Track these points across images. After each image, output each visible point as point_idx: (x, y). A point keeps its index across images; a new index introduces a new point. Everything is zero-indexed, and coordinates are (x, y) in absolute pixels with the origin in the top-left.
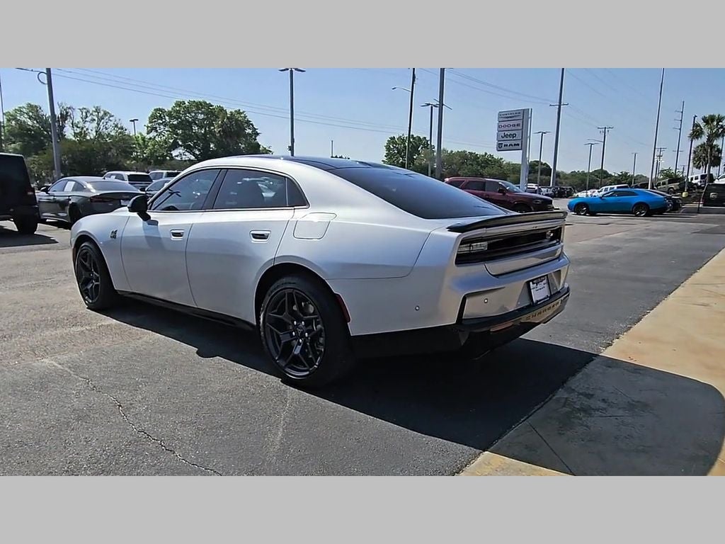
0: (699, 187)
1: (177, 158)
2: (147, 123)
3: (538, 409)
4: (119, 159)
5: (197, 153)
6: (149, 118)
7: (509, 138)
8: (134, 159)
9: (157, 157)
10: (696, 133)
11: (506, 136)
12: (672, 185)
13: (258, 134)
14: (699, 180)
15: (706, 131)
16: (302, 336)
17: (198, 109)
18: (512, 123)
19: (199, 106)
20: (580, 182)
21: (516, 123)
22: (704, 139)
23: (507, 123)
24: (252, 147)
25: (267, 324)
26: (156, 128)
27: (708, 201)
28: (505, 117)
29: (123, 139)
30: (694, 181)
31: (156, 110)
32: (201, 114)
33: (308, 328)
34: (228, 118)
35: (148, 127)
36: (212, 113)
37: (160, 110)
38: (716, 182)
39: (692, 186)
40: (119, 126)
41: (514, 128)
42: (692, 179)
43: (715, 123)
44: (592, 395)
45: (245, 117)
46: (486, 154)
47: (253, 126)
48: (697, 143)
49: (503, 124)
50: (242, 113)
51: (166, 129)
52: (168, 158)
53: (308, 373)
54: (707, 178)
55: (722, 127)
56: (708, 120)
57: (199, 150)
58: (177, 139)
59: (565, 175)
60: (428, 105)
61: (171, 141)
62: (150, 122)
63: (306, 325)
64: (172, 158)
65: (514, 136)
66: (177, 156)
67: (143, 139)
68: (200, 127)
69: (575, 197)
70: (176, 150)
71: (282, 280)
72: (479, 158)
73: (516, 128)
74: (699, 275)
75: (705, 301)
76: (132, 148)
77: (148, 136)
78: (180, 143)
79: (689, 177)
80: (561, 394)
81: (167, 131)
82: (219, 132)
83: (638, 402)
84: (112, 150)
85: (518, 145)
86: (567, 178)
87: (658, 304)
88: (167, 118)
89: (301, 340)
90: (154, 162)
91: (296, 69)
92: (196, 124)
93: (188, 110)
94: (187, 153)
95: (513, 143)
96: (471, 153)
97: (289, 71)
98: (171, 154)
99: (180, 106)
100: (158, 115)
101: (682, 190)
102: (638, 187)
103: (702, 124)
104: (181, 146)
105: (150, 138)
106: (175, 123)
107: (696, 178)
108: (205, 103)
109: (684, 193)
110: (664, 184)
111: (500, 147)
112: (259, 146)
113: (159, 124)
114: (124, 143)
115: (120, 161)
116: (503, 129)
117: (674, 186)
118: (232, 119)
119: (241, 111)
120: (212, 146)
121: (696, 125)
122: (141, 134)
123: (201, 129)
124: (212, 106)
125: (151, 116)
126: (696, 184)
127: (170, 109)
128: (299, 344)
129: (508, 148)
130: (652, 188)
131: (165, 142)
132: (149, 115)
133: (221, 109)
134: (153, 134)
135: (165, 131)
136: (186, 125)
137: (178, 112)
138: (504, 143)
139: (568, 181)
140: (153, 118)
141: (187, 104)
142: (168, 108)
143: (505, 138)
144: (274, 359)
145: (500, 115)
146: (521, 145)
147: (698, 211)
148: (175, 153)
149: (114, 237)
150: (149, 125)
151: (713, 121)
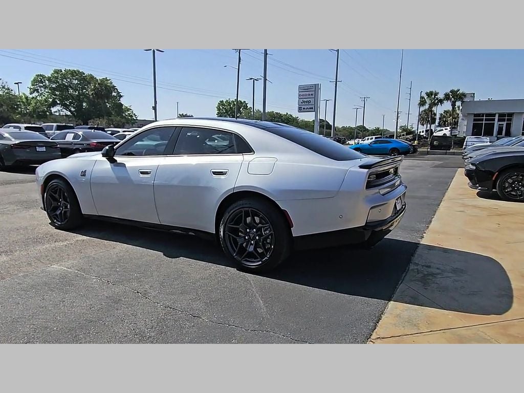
0: (425, 138)
1: (55, 113)
2: (30, 85)
3: (405, 276)
4: (9, 114)
5: (73, 109)
6: (32, 81)
7: (306, 104)
8: (19, 113)
9: (39, 112)
10: (422, 103)
11: (304, 102)
12: (408, 136)
13: (122, 96)
14: (424, 133)
15: (428, 101)
16: (254, 238)
17: (73, 76)
18: (307, 93)
19: (74, 73)
20: (349, 134)
21: (310, 93)
22: (427, 106)
23: (304, 93)
24: (117, 105)
25: (227, 232)
26: (38, 89)
27: (433, 147)
28: (304, 89)
29: (10, 98)
30: (422, 134)
31: (38, 76)
32: (75, 80)
33: (258, 233)
34: (99, 84)
35: (30, 89)
36: (85, 80)
37: (41, 75)
38: (435, 134)
39: (420, 137)
40: (6, 87)
41: (309, 97)
42: (420, 132)
43: (433, 96)
44: (430, 266)
45: (111, 83)
46: (287, 114)
47: (117, 90)
48: (422, 109)
49: (302, 93)
50: (108, 80)
51: (46, 91)
52: (48, 113)
53: (260, 263)
54: (429, 132)
55: (437, 99)
56: (429, 94)
57: (74, 108)
58: (56, 98)
59: (339, 129)
60: (251, 79)
61: (51, 100)
62: (33, 85)
63: (257, 232)
64: (51, 113)
65: (309, 102)
66: (56, 112)
67: (27, 98)
68: (75, 90)
69: (347, 144)
70: (55, 108)
71: (239, 202)
72: (282, 117)
73: (312, 96)
74: (449, 193)
75: (462, 209)
76: (17, 105)
77: (31, 96)
78: (58, 102)
79: (419, 131)
80: (412, 267)
81: (47, 92)
82: (92, 94)
83: (457, 268)
84: (4, 107)
85: (312, 108)
86: (340, 131)
87: (436, 212)
88: (47, 82)
89: (252, 242)
90: (37, 116)
91: (157, 50)
92: (71, 87)
93: (64, 76)
94: (64, 110)
95: (309, 107)
96: (277, 113)
97: (152, 51)
98: (51, 111)
99: (58, 73)
100: (39, 80)
101: (414, 139)
102: (388, 138)
103: (426, 97)
104: (59, 104)
105: (33, 98)
106: (53, 86)
107: (423, 132)
108: (79, 71)
109: (416, 142)
110: (403, 135)
111: (300, 110)
112: (122, 105)
113: (40, 87)
114: (10, 101)
115: (10, 115)
116: (302, 97)
117: (410, 137)
118: (102, 84)
119: (108, 79)
120: (84, 104)
121: (422, 98)
122: (24, 94)
123: (76, 92)
124: (84, 74)
125: (34, 80)
126: (422, 135)
127: (50, 76)
128: (252, 244)
129: (305, 110)
130: (397, 138)
131: (46, 101)
132: (32, 80)
133: (92, 77)
134: (35, 94)
135: (46, 93)
136: (63, 88)
137: (57, 78)
138: (303, 107)
139: (341, 133)
140: (35, 82)
141: (63, 72)
142: (48, 74)
143: (303, 104)
144: (232, 255)
145: (300, 87)
146: (314, 109)
147: (428, 153)
148: (53, 110)
149: (84, 175)
150: (32, 87)
151: (432, 95)
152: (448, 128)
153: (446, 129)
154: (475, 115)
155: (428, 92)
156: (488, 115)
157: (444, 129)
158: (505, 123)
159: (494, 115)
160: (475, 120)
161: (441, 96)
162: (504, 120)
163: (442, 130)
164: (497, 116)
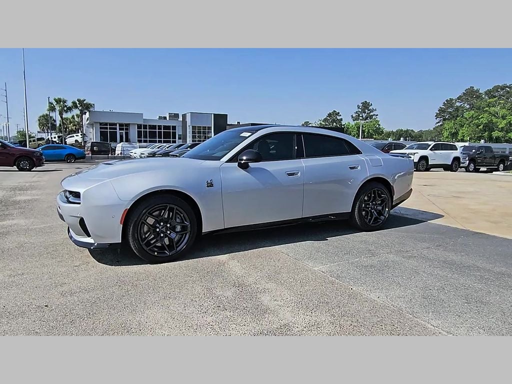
10: (52, 108)
15: (58, 108)
55: (66, 106)
56: (58, 101)
110: (34, 141)
121: (50, 103)
151: (61, 102)
152: (79, 134)
153: (77, 136)
154: (101, 124)
155: (57, 98)
156: (110, 124)
157: (74, 135)
158: (124, 132)
159: (116, 124)
160: (101, 128)
161: (69, 104)
162: (123, 129)
163: (73, 136)
164: (118, 125)
